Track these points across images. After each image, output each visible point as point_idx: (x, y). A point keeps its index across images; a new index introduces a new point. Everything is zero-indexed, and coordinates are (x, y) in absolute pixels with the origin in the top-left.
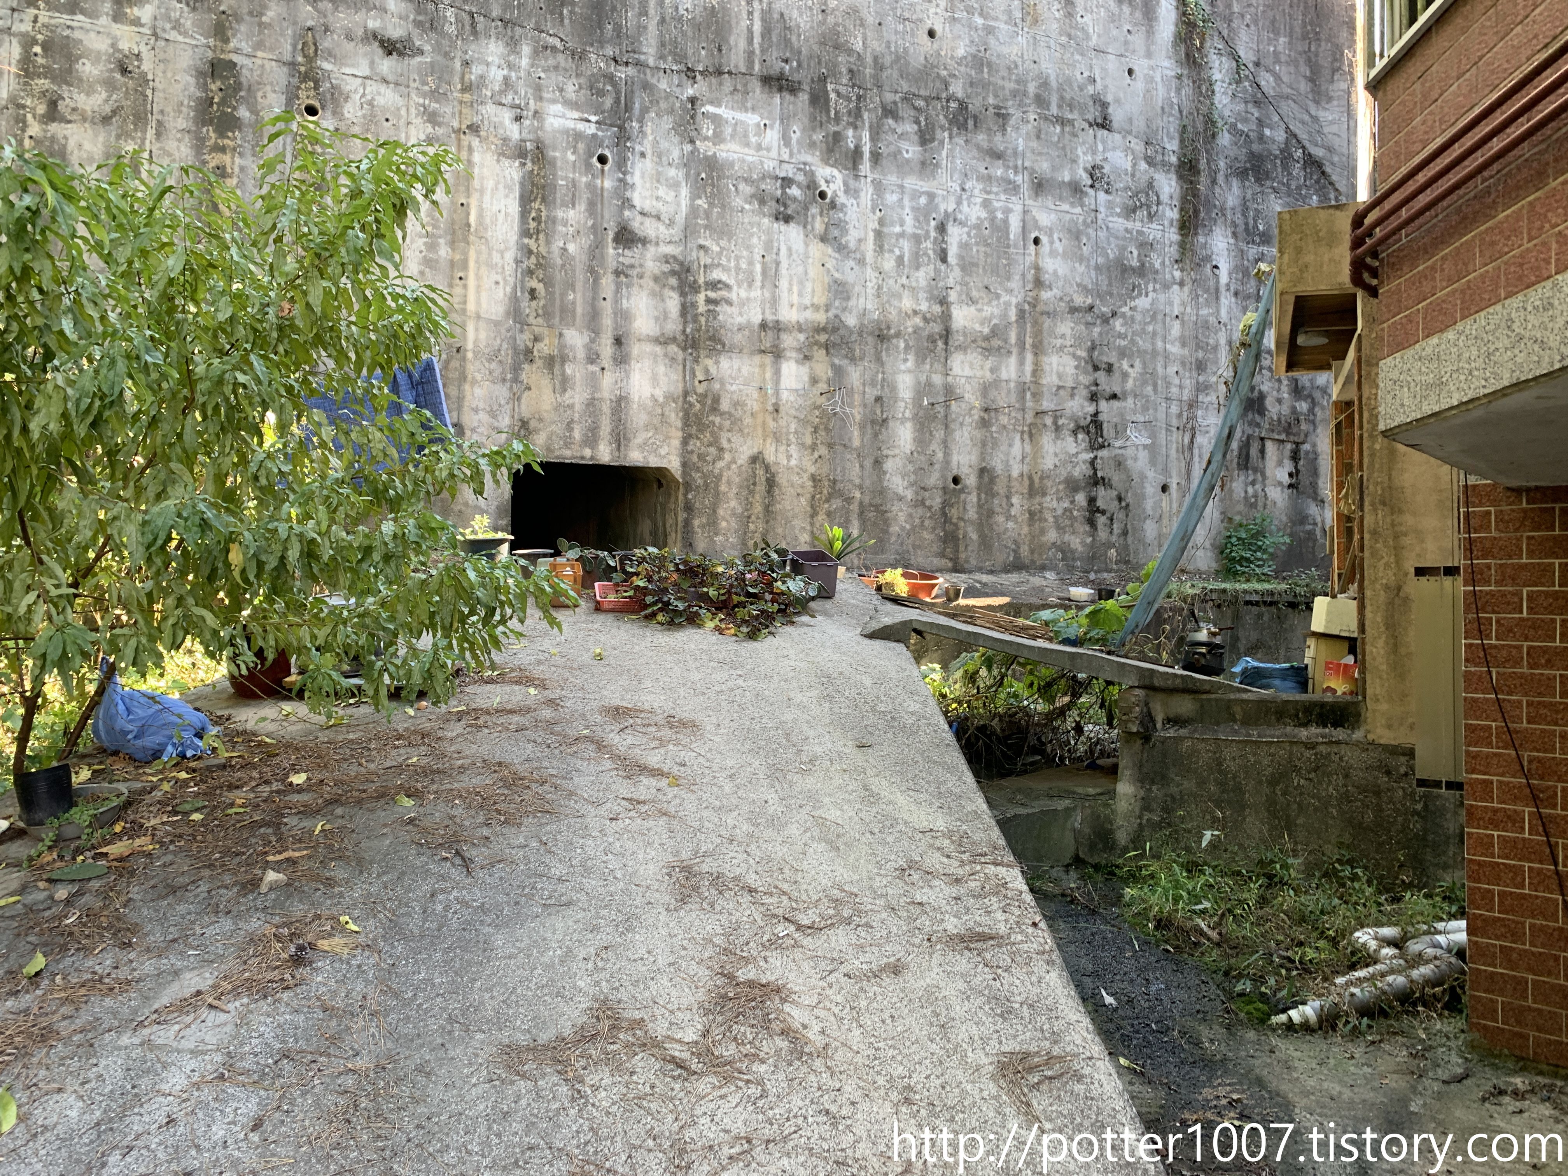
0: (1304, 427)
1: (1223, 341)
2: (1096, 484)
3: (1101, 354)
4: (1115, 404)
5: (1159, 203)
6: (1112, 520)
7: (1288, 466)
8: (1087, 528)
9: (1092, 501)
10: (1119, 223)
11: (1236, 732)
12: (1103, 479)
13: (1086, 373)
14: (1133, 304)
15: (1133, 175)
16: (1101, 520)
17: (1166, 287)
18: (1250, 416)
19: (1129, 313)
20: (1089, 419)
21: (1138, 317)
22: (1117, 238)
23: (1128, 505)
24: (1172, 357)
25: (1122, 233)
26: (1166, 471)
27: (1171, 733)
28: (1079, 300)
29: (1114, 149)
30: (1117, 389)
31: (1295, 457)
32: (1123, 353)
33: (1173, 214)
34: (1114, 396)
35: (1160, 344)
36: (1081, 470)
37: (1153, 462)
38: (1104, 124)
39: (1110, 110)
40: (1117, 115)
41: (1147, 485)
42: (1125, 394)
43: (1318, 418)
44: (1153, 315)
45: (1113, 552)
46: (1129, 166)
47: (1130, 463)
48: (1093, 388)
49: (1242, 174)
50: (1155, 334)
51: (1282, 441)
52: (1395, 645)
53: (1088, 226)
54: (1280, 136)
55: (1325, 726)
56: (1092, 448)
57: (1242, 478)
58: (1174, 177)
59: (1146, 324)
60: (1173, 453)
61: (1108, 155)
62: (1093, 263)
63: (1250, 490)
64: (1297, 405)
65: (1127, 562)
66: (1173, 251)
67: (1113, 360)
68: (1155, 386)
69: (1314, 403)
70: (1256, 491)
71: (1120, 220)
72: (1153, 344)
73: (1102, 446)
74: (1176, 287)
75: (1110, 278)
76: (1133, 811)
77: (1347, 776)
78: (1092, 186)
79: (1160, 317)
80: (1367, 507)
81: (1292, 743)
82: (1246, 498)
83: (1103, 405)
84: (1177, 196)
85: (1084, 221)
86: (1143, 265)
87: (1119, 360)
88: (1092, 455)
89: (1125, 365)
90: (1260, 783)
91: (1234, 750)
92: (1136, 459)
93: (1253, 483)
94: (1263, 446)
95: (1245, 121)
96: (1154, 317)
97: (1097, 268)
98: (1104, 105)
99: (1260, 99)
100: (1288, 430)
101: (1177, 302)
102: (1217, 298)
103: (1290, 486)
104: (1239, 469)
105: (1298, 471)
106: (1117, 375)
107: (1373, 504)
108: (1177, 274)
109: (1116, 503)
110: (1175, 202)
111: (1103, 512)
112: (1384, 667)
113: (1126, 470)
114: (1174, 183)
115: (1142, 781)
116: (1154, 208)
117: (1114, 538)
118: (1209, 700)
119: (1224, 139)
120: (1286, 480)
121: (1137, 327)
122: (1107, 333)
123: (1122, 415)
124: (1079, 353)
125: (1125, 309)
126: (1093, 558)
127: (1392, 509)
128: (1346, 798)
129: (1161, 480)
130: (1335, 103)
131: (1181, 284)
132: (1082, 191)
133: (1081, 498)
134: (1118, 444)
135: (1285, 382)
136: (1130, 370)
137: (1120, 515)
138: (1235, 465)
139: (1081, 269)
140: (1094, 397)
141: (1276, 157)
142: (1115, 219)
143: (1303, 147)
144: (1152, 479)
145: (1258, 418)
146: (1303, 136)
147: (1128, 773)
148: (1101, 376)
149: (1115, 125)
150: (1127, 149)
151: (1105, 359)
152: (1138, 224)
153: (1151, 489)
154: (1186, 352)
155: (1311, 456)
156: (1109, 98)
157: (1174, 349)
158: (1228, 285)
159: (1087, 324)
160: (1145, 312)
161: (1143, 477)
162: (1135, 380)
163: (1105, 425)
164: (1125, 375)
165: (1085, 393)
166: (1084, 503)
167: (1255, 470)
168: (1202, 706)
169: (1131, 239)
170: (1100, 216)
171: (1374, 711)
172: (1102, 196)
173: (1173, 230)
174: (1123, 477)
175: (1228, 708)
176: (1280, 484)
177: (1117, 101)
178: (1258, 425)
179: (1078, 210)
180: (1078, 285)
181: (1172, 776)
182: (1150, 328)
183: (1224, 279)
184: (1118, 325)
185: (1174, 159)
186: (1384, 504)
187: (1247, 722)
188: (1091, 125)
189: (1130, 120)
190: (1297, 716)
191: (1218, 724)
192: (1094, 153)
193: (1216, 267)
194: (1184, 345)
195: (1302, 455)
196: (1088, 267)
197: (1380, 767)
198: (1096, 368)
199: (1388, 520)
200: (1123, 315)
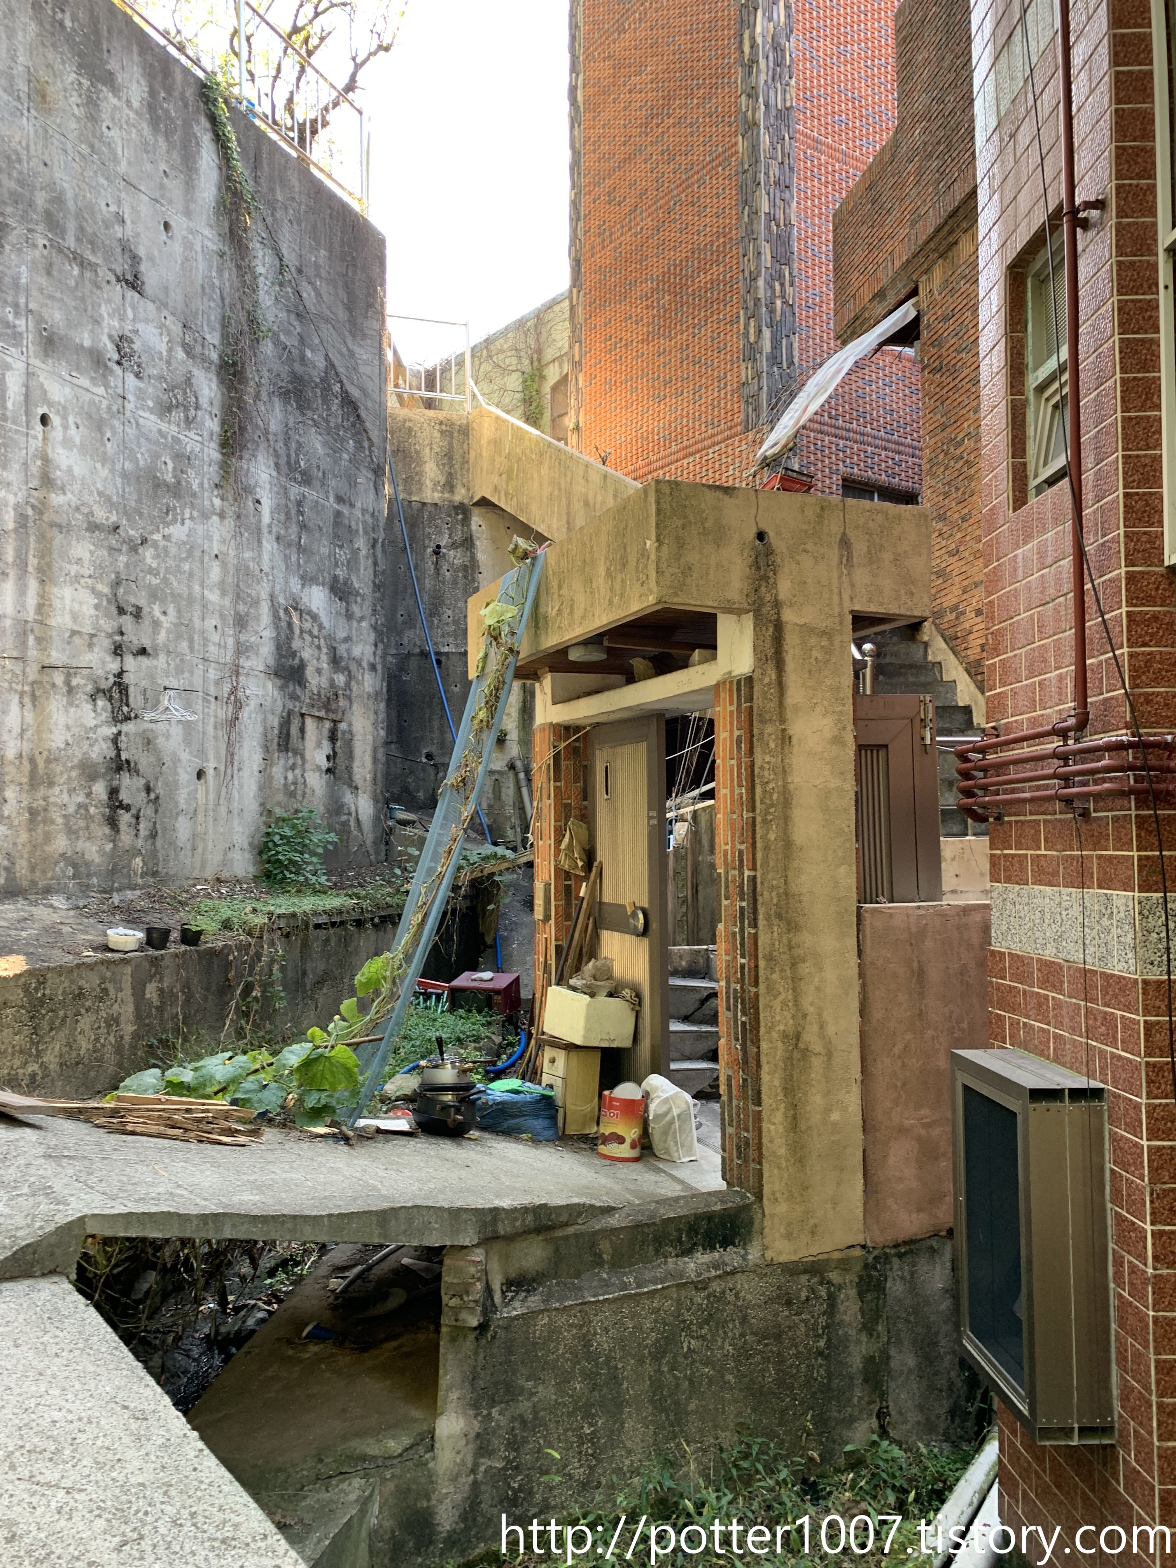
0: (342, 703)
1: (264, 596)
2: (119, 769)
3: (127, 592)
4: (143, 660)
5: (197, 407)
6: (137, 818)
7: (326, 748)
8: (107, 830)
9: (113, 792)
10: (151, 421)
11: (606, 1285)
12: (128, 762)
13: (107, 616)
14: (167, 531)
15: (169, 363)
16: (125, 818)
17: (205, 517)
18: (291, 688)
19: (162, 543)
20: (112, 679)
21: (173, 550)
22: (148, 439)
23: (157, 798)
24: (211, 607)
25: (154, 436)
26: (202, 753)
27: (517, 1309)
28: (101, 515)
29: (147, 321)
30: (147, 643)
31: (333, 737)
32: (154, 595)
33: (213, 425)
34: (143, 652)
35: (197, 588)
36: (101, 751)
37: (188, 742)
38: (134, 283)
39: (143, 268)
40: (151, 277)
41: (180, 770)
42: (155, 648)
43: (354, 694)
44: (190, 550)
45: (138, 861)
46: (163, 348)
47: (161, 740)
48: (118, 638)
49: (285, 395)
50: (191, 575)
51: (320, 719)
52: (795, 1117)
53: (113, 416)
54: (321, 364)
55: (713, 1248)
56: (116, 721)
57: (282, 762)
58: (215, 379)
59: (182, 560)
60: (210, 730)
61: (140, 326)
62: (118, 467)
63: (290, 776)
64: (335, 677)
65: (155, 874)
66: (212, 472)
67: (142, 603)
68: (191, 641)
69: (350, 677)
70: (295, 777)
71: (153, 417)
72: (189, 587)
73: (128, 718)
74: (215, 518)
75: (139, 492)
76: (463, 1463)
77: (744, 1320)
78: (119, 363)
79: (197, 553)
80: (761, 922)
81: (679, 1286)
82: (285, 785)
83: (130, 662)
84: (217, 403)
85: (109, 408)
86: (179, 483)
87: (149, 604)
88: (115, 730)
89: (157, 613)
90: (641, 1361)
91: (606, 1316)
92: (168, 737)
93: (293, 768)
94: (303, 723)
95: (288, 333)
96: (190, 553)
97: (124, 475)
98: (135, 259)
99: (301, 314)
100: (327, 707)
101: (216, 537)
102: (259, 541)
103: (329, 771)
104: (280, 751)
105: (335, 753)
106: (146, 622)
107: (768, 918)
108: (217, 502)
109: (144, 794)
110: (216, 411)
111: (127, 808)
112: (782, 1151)
113: (157, 752)
114: (214, 386)
115: (476, 1405)
116: (193, 412)
117: (140, 843)
118: (566, 1238)
119: (267, 348)
120: (324, 764)
121: (171, 562)
122: (136, 566)
123: (152, 677)
124: (100, 587)
125: (156, 537)
126: (113, 872)
127: (789, 923)
128: (744, 1353)
129: (197, 763)
130: (369, 342)
131: (222, 516)
132: (106, 366)
133: (100, 789)
134: (148, 716)
135: (325, 650)
136: (162, 618)
137: (148, 812)
138: (275, 746)
139: (104, 472)
140: (118, 650)
141: (317, 386)
142: (147, 415)
143: (341, 382)
144: (188, 762)
145: (299, 691)
146: (341, 370)
147: (454, 1395)
148: (127, 621)
149: (148, 289)
150: (161, 326)
151: (133, 600)
152: (174, 428)
153: (185, 776)
154: (227, 602)
155: (347, 736)
156: (142, 252)
157: (213, 596)
158: (270, 526)
159: (111, 549)
160: (181, 544)
161: (176, 760)
162: (168, 632)
163: (131, 689)
164: (156, 624)
165: (107, 643)
166: (104, 797)
167: (296, 752)
168: (557, 1251)
169: (165, 445)
170: (129, 406)
171: (773, 1216)
172: (131, 379)
173: (213, 445)
174: (152, 759)
175: (594, 1244)
176: (319, 768)
177: (151, 259)
178: (298, 698)
179: (101, 390)
180: (100, 494)
181: (521, 1382)
182: (186, 567)
183: (266, 519)
184: (148, 555)
185: (214, 356)
186: (779, 917)
187: (618, 1263)
188: (118, 280)
189: (166, 289)
190: (679, 1240)
191: (578, 1275)
192: (122, 318)
193: (258, 502)
194: (223, 594)
195: (340, 735)
196: (112, 471)
197: (778, 1297)
198: (121, 611)
199: (785, 940)
200: (155, 545)
